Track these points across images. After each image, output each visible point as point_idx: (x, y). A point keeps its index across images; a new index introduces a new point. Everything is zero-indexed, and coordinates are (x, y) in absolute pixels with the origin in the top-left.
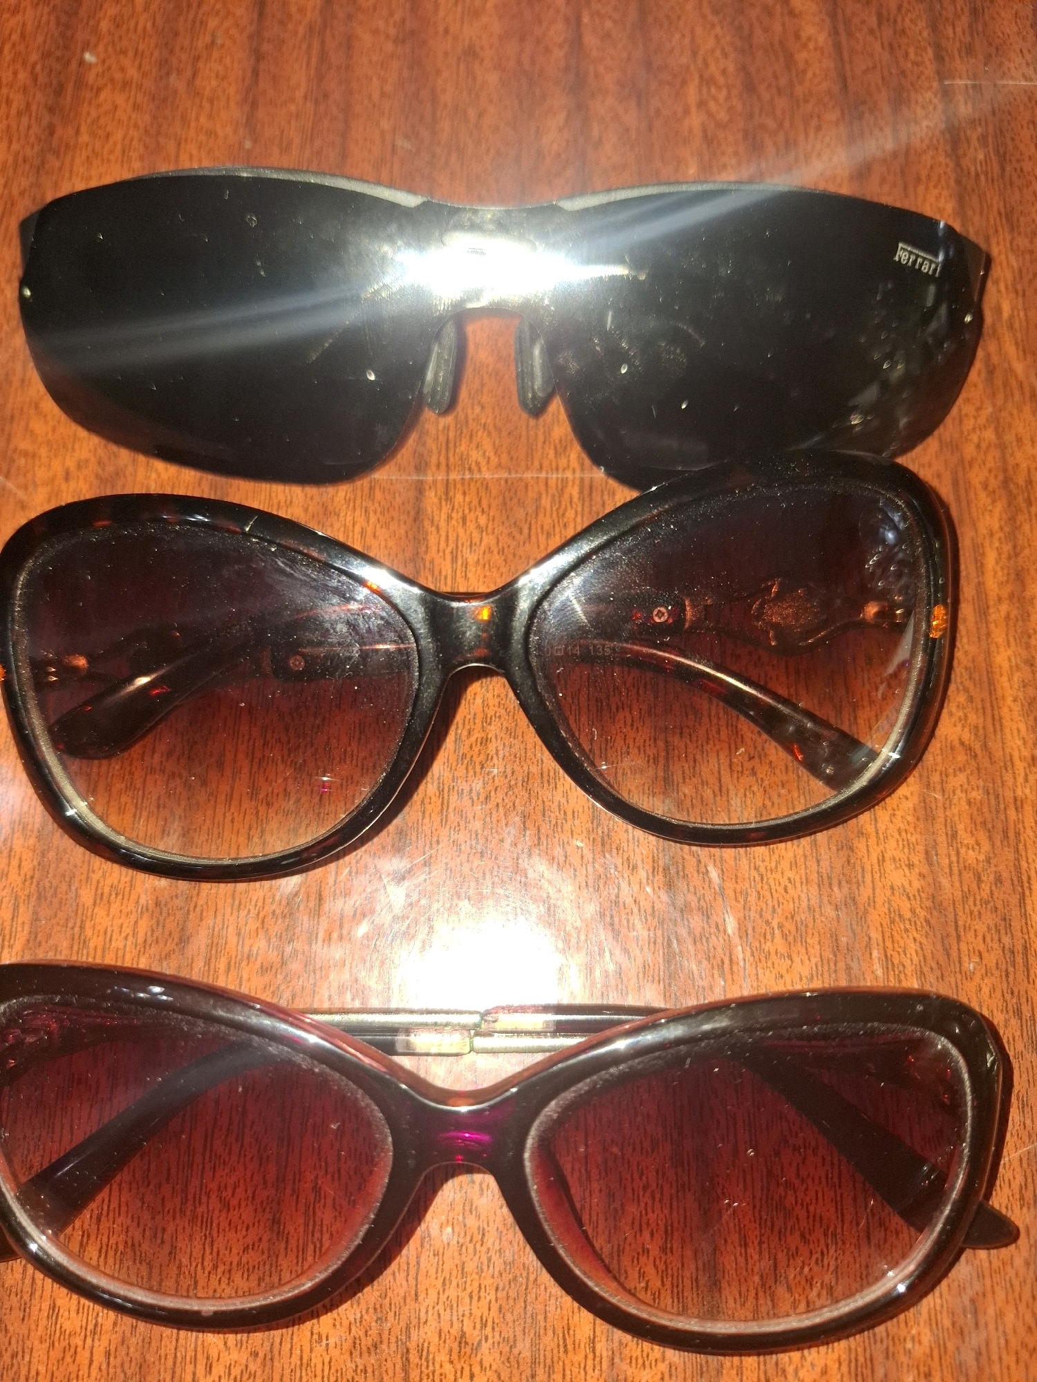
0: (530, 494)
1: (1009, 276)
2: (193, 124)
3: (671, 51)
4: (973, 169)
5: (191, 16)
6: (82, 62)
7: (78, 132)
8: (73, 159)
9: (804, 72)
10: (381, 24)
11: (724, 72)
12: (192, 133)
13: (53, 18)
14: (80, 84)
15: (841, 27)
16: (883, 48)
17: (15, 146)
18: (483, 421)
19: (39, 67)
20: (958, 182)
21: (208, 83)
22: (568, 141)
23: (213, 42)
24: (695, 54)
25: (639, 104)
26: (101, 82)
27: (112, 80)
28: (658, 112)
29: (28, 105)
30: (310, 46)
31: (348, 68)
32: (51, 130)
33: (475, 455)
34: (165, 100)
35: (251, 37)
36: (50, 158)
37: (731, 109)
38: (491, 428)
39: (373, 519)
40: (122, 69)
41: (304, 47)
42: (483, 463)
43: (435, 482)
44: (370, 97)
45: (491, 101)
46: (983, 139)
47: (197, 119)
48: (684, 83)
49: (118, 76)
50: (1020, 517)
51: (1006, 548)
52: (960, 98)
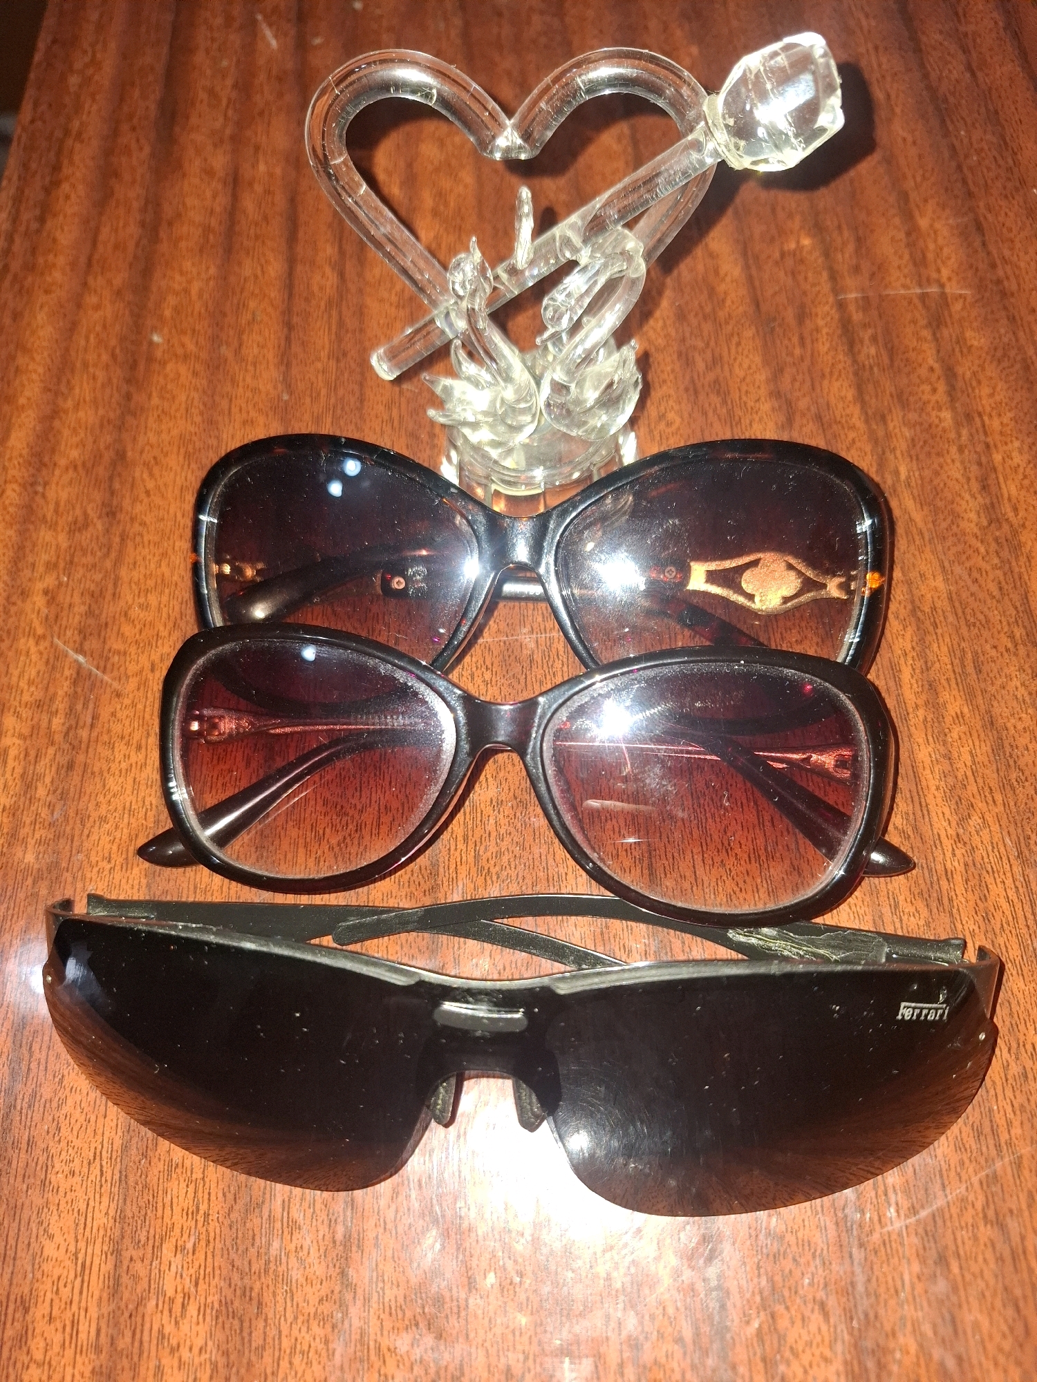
0: (524, 652)
2: (241, 384)
4: (867, 363)
5: (235, 301)
6: (151, 343)
7: (149, 397)
8: (147, 418)
9: (724, 300)
10: (385, 295)
12: (241, 390)
13: (127, 312)
14: (150, 359)
15: (751, 262)
17: (101, 412)
19: (118, 351)
20: (856, 374)
21: (251, 351)
23: (254, 319)
26: (166, 357)
27: (176, 355)
29: (110, 379)
30: (330, 317)
31: (361, 330)
32: (128, 397)
34: (218, 368)
35: (283, 313)
36: (129, 418)
40: (183, 346)
41: (326, 317)
46: (874, 338)
47: (244, 380)
49: (180, 351)
50: (928, 638)
51: (919, 664)
52: (852, 308)
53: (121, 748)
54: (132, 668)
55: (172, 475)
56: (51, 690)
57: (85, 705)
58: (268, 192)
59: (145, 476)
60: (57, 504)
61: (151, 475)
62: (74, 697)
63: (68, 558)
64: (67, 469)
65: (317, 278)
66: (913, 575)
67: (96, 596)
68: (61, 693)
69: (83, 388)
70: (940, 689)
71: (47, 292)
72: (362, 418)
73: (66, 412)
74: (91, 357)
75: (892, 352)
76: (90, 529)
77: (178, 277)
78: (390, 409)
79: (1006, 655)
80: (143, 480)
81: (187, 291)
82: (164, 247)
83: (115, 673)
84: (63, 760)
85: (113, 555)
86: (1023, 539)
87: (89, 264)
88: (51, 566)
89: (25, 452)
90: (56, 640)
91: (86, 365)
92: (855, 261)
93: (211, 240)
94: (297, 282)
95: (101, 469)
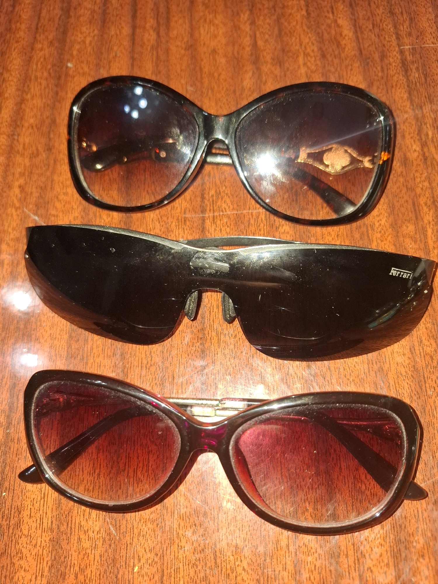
0: (246, 219)
1: (431, 121)
3: (292, 44)
4: (414, 80)
5: (107, 47)
6: (67, 67)
7: (67, 93)
9: (344, 48)
10: (179, 43)
11: (313, 51)
13: (55, 52)
14: (67, 75)
15: (358, 29)
16: (375, 36)
17: (44, 100)
18: (226, 192)
19: (51, 71)
20: (408, 86)
22: (254, 83)
23: (116, 56)
24: (301, 45)
25: (280, 66)
26: (75, 74)
27: (79, 73)
28: (288, 69)
29: (48, 85)
30: (153, 54)
31: (167, 61)
32: (57, 93)
33: (224, 205)
35: (130, 53)
36: (57, 103)
37: (317, 65)
38: (230, 195)
39: (186, 232)
40: (82, 68)
41: (150, 54)
42: (227, 208)
43: (209, 217)
44: (176, 72)
45: (223, 70)
48: (298, 56)
49: (81, 71)
52: (407, 53)
60: (24, 145)
63: (30, 171)
64: (28, 128)
65: (146, 35)
67: (43, 189)
69: (35, 89)
71: (17, 42)
73: (28, 100)
74: (39, 74)
75: (426, 75)
76: (40, 157)
77: (80, 35)
81: (84, 42)
82: (72, 20)
85: (51, 169)
87: (37, 28)
88: (22, 174)
89: (9, 120)
90: (25, 210)
91: (36, 78)
92: (409, 29)
93: (95, 17)
94: (136, 37)
95: (44, 128)
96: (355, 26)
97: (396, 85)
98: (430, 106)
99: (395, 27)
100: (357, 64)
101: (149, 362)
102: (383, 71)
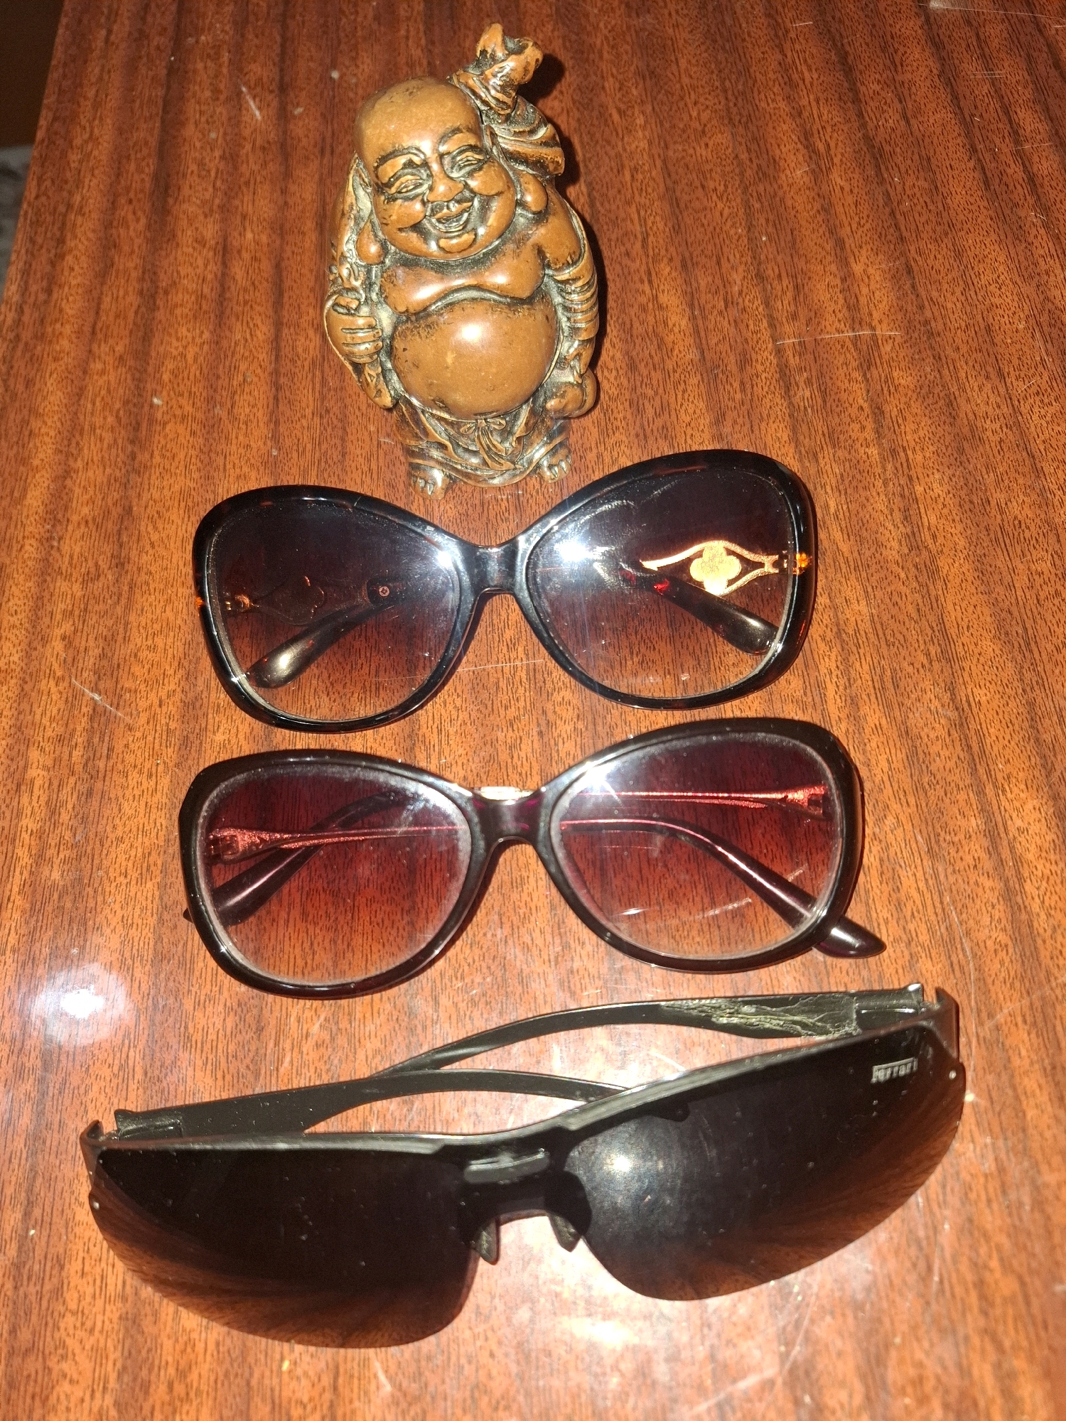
2: (234, 441)
4: (802, 405)
5: (227, 364)
6: (152, 405)
7: (152, 456)
8: (150, 476)
9: (672, 350)
12: (234, 448)
13: (129, 376)
14: (152, 421)
15: (697, 312)
16: (730, 323)
17: (108, 471)
19: (121, 412)
20: (791, 416)
21: (243, 411)
23: (244, 381)
26: (166, 418)
27: (175, 416)
29: (115, 441)
30: (314, 375)
32: (133, 456)
34: (213, 426)
35: (271, 374)
36: (132, 476)
40: (181, 407)
41: (310, 376)
46: (808, 382)
47: (237, 438)
49: (178, 412)
50: (852, 658)
51: (842, 682)
52: (789, 353)
53: (134, 777)
54: (143, 704)
55: (174, 527)
56: (71, 726)
57: (102, 740)
58: (254, 259)
59: (150, 528)
60: (71, 557)
61: (155, 528)
62: (90, 732)
63: (82, 606)
64: (79, 524)
65: (301, 341)
66: (839, 601)
67: (110, 640)
68: (79, 728)
69: (91, 449)
70: (861, 703)
71: (56, 359)
72: (343, 470)
73: (77, 471)
74: (98, 421)
75: (824, 393)
76: (102, 578)
77: (175, 343)
78: (369, 461)
79: (921, 670)
80: (148, 533)
81: (183, 356)
82: (160, 315)
83: (128, 709)
84: (83, 788)
85: (123, 601)
86: (940, 564)
87: (93, 333)
88: (68, 614)
89: (40, 511)
90: (73, 680)
91: (93, 428)
92: (793, 308)
93: (204, 307)
94: (283, 344)
95: (110, 525)
96: (692, 306)
97: (769, 415)
98: (831, 451)
99: (767, 304)
100: (694, 380)
101: (309, 962)
102: (743, 390)
